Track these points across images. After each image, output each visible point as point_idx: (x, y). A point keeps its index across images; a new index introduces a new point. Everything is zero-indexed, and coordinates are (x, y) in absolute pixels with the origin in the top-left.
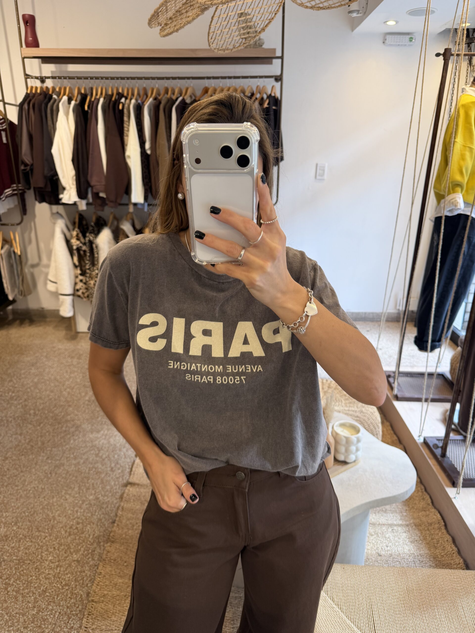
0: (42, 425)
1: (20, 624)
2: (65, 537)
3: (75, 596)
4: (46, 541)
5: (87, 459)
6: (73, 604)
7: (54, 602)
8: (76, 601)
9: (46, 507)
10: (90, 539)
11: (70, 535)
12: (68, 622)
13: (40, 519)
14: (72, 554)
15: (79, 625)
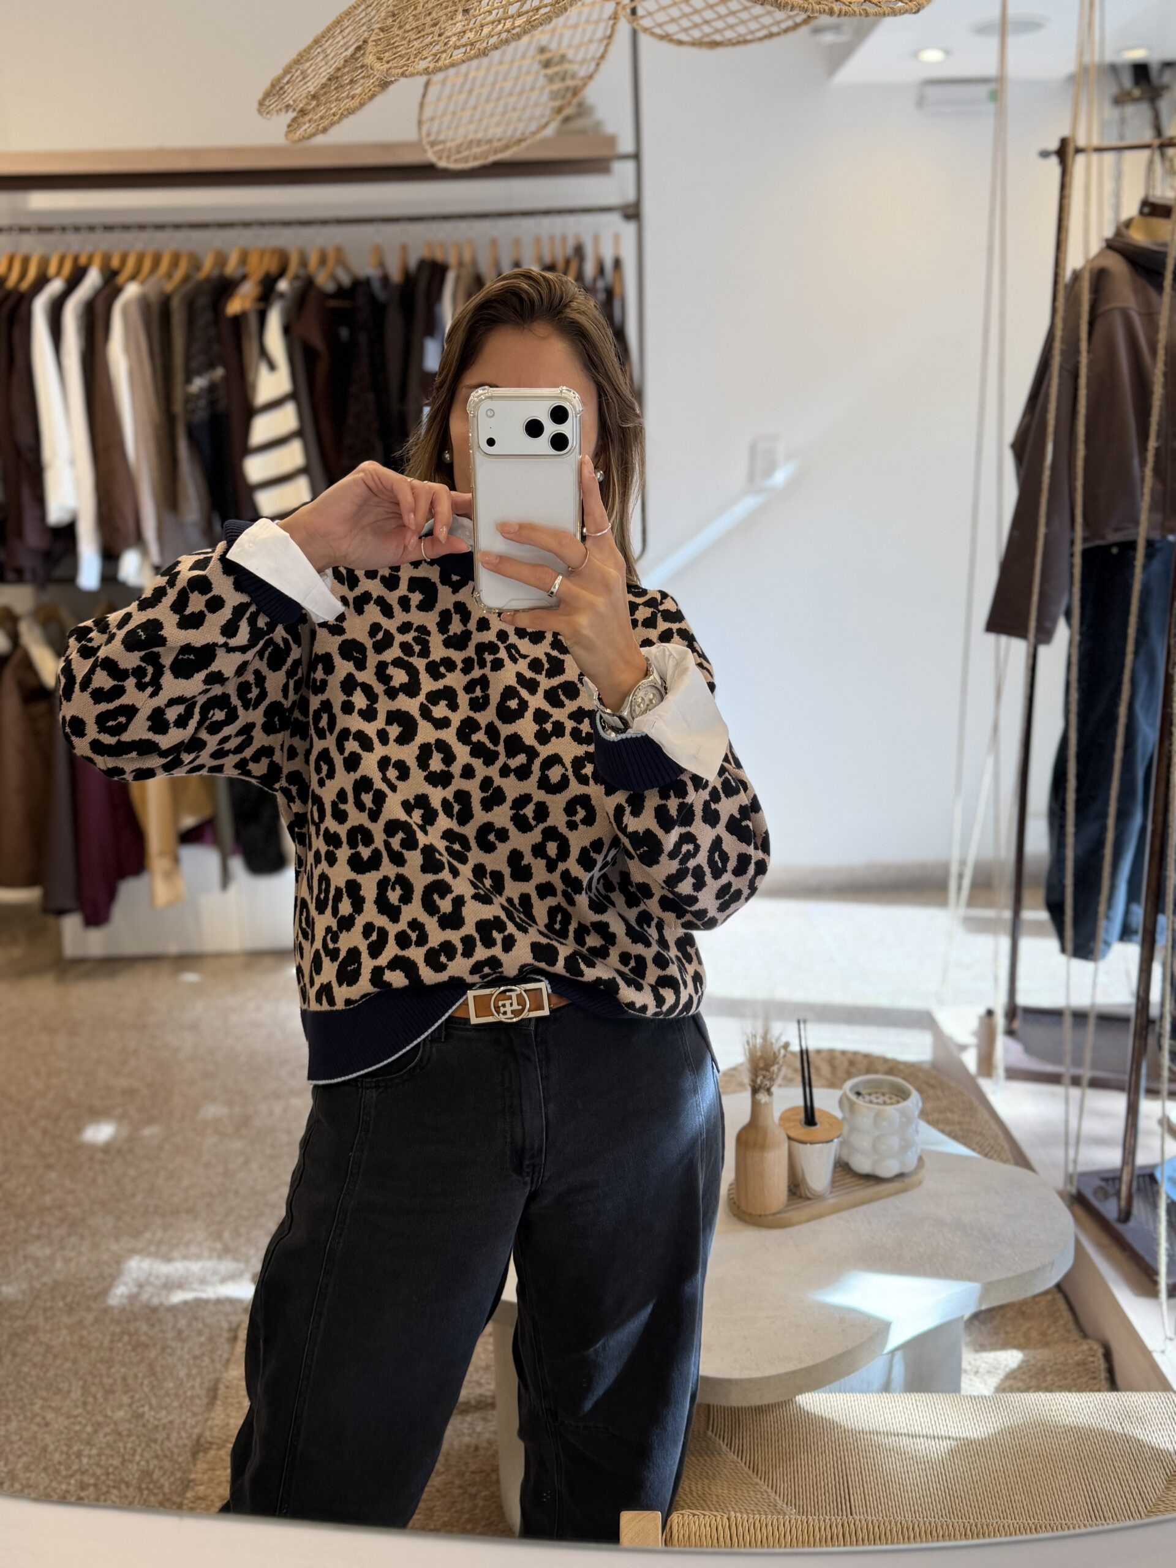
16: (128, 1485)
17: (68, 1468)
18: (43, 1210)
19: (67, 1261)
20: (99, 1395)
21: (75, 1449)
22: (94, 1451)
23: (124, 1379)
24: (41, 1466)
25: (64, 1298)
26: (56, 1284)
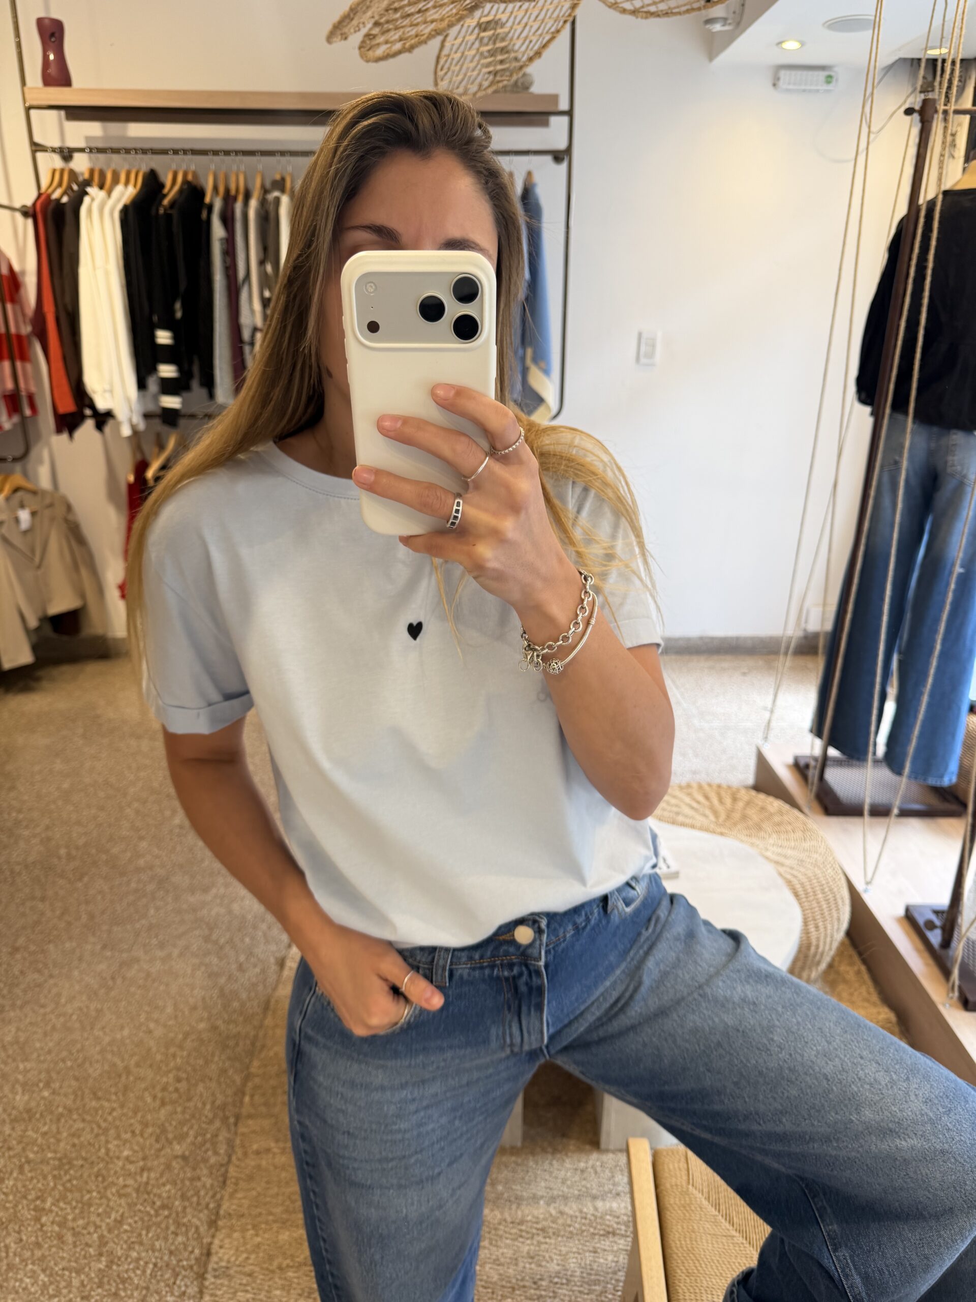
0: (86, 879)
1: (74, 1290)
2: (154, 1108)
3: (184, 1229)
4: (114, 1119)
5: (187, 948)
6: (182, 1246)
7: (141, 1243)
8: (188, 1239)
9: (108, 1048)
10: (206, 1112)
11: (163, 1104)
12: (174, 1283)
13: (98, 1072)
14: (171, 1143)
15: (196, 1289)
16: (211, 1079)
17: (167, 1065)
18: (138, 870)
19: (157, 909)
20: (187, 1013)
21: (172, 1050)
22: (185, 1053)
23: (204, 999)
24: (148, 1062)
25: (157, 936)
26: (150, 927)
